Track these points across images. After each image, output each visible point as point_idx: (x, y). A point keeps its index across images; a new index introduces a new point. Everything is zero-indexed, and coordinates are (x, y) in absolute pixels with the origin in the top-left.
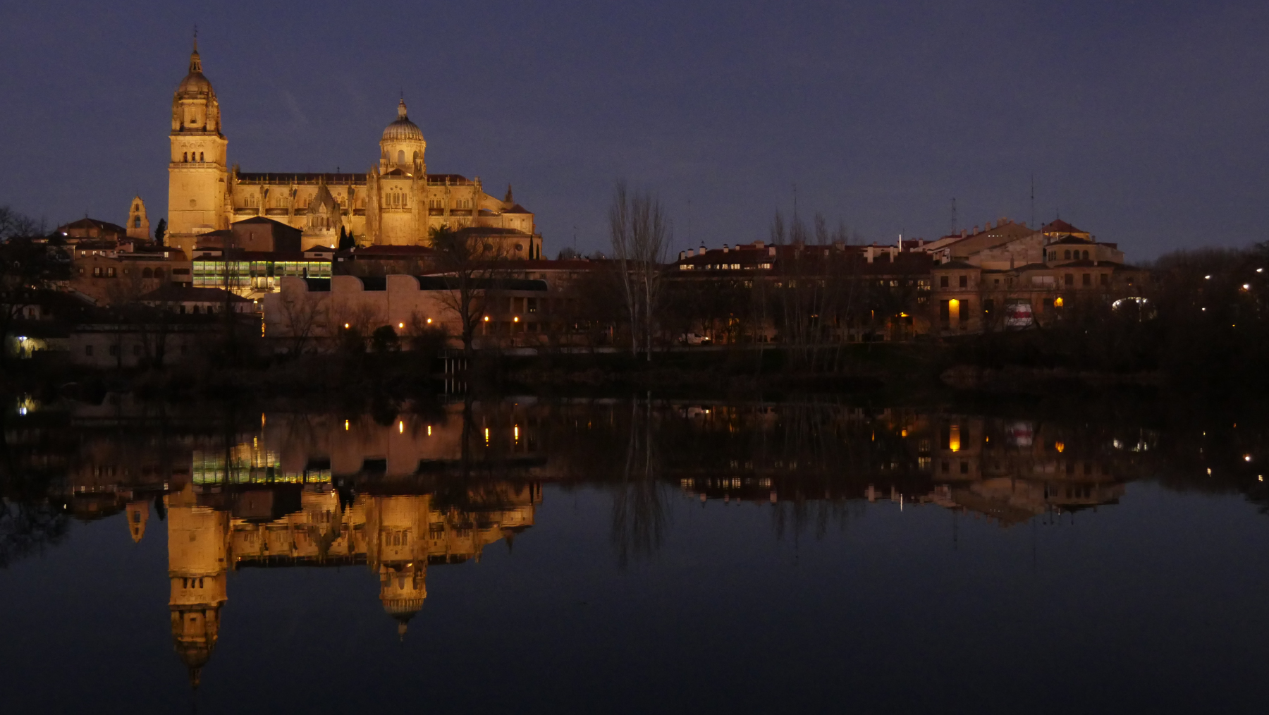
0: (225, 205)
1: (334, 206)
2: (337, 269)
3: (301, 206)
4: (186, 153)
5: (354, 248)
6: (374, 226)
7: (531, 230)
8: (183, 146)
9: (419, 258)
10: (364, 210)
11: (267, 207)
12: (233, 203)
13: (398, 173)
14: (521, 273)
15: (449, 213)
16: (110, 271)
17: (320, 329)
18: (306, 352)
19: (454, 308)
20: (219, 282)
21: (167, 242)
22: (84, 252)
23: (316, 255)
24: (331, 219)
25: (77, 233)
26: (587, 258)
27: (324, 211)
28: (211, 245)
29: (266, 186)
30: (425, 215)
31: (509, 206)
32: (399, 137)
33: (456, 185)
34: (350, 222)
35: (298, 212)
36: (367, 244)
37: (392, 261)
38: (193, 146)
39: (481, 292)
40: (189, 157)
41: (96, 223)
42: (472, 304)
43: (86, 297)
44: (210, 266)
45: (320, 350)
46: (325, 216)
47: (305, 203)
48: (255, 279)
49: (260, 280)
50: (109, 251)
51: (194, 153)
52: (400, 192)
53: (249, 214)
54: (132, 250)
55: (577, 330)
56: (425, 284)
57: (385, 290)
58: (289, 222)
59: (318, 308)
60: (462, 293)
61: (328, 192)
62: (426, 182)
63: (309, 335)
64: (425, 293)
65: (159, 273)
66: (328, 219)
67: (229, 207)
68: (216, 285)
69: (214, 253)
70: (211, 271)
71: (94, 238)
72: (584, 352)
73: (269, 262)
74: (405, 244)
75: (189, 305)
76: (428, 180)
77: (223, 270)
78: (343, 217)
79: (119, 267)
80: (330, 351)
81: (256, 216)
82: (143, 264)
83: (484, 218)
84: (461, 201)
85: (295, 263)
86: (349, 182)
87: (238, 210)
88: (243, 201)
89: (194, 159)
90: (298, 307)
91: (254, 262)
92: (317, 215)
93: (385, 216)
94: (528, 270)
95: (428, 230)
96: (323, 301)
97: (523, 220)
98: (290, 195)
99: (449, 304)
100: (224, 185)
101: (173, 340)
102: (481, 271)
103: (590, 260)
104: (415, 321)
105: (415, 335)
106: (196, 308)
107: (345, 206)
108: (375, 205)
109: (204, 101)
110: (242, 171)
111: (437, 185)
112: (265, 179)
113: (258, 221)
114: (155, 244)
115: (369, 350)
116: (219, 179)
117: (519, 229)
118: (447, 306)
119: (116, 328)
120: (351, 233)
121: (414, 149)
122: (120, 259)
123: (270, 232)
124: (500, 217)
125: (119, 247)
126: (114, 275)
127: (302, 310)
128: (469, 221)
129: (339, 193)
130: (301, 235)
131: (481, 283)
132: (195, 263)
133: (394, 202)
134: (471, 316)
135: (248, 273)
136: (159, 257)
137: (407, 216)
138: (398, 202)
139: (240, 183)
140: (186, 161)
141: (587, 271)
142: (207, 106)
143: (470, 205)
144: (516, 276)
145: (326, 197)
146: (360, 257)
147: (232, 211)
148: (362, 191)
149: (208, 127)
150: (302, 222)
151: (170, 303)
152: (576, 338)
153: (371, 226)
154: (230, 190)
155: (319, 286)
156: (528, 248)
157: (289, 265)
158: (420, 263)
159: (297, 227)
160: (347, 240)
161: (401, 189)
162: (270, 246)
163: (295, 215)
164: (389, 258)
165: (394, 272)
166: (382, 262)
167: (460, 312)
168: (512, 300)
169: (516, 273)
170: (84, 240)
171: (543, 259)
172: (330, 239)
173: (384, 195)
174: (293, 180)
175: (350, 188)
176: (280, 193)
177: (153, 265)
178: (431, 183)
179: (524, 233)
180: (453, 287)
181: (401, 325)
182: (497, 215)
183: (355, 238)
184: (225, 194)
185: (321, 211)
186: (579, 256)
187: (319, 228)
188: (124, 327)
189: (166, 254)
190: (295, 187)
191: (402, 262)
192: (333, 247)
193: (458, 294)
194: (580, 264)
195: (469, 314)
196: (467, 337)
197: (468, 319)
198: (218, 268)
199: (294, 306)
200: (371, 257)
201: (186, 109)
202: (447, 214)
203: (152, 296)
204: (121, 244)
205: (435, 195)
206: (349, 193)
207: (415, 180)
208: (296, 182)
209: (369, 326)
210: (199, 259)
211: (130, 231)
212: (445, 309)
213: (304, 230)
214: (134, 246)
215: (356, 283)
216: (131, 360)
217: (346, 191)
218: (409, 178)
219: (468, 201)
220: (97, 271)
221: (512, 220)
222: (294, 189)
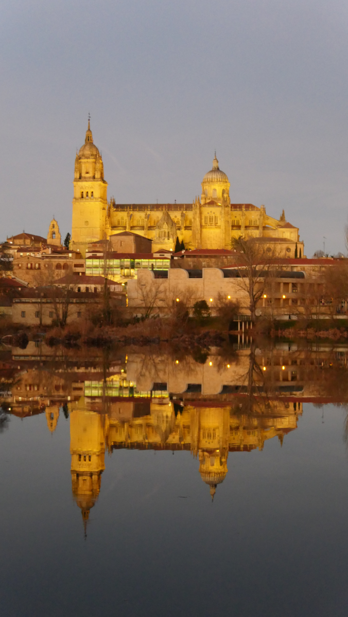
0: (106, 224)
1: (172, 223)
2: (174, 265)
3: (152, 225)
4: (82, 192)
5: (184, 251)
6: (197, 237)
7: (297, 239)
8: (81, 188)
9: (224, 257)
10: (191, 227)
11: (132, 225)
12: (111, 223)
13: (212, 203)
14: (288, 267)
15: (244, 228)
16: (37, 266)
17: (161, 302)
18: (152, 317)
19: (244, 289)
20: (101, 272)
21: (71, 247)
22: (22, 254)
23: (160, 255)
24: (170, 233)
25: (18, 242)
26: (332, 257)
27: (165, 228)
28: (97, 249)
29: (131, 212)
30: (229, 230)
31: (282, 224)
32: (213, 180)
33: (249, 210)
34: (182, 234)
35: (150, 228)
36: (193, 248)
37: (207, 259)
38: (87, 188)
39: (262, 279)
40: (85, 195)
41: (29, 236)
42: (256, 287)
43: (23, 282)
44: (96, 262)
45: (161, 315)
46: (167, 231)
47: (155, 223)
48: (123, 270)
49: (126, 271)
50: (36, 253)
51: (87, 193)
52: (214, 215)
53: (120, 230)
54: (50, 253)
55: (324, 304)
56: (227, 274)
57: (201, 277)
58: (145, 235)
59: (160, 289)
60: (250, 280)
61: (168, 216)
62: (230, 209)
63: (155, 306)
64: (227, 279)
65: (66, 266)
66: (168, 232)
67: (108, 226)
68: (99, 274)
69: (98, 254)
70: (97, 265)
71: (28, 245)
72: (327, 318)
73: (132, 260)
74: (216, 248)
75: (83, 287)
76: (231, 208)
77: (103, 265)
78: (178, 231)
79: (42, 263)
80: (166, 317)
81: (124, 231)
82: (55, 262)
83: (266, 231)
84: (252, 221)
85: (147, 260)
86: (182, 209)
87: (114, 227)
88: (117, 222)
89: (87, 196)
90: (148, 288)
91: (122, 260)
92: (162, 230)
93: (204, 230)
94: (292, 265)
95: (231, 239)
96: (163, 284)
97: (292, 232)
98: (146, 218)
99: (242, 287)
100: (106, 212)
101: (73, 308)
102: (262, 266)
103: (334, 259)
104: (220, 298)
105: (220, 306)
106: (87, 289)
107: (179, 224)
108: (198, 223)
109: (94, 160)
110: (117, 203)
111: (237, 210)
112: (130, 208)
113: (126, 234)
114: (64, 248)
115: (191, 315)
116: (102, 208)
117: (289, 238)
118: (240, 288)
119: (39, 301)
120: (182, 242)
121: (223, 187)
122: (43, 258)
123: (133, 241)
124: (277, 231)
125: (42, 251)
126: (39, 268)
127: (151, 290)
128: (256, 233)
129: (176, 215)
130: (151, 243)
131: (263, 274)
132: (87, 260)
133: (210, 221)
134: (255, 295)
135: (119, 266)
136: (66, 257)
137: (217, 231)
138: (213, 221)
139: (115, 211)
140: (82, 197)
141: (330, 265)
142: (95, 163)
143: (258, 223)
144: (285, 269)
145: (168, 219)
146: (188, 256)
147: (110, 228)
148: (190, 214)
149: (96, 176)
150: (153, 235)
151: (71, 285)
152: (323, 309)
153: (195, 237)
154: (109, 215)
155: (161, 275)
156: (294, 250)
157: (144, 262)
158: (225, 260)
159: (150, 238)
160: (180, 246)
161: (214, 213)
162: (132, 250)
163: (148, 230)
164: (206, 257)
165: (209, 266)
166: (201, 259)
167: (248, 292)
168: (282, 285)
169: (285, 267)
170: (22, 246)
171: (304, 257)
172: (170, 246)
173: (203, 217)
174: (148, 208)
175: (182, 213)
176: (139, 216)
177: (62, 261)
178: (233, 209)
179: (292, 241)
180: (244, 276)
181: (211, 300)
182: (275, 230)
183: (185, 245)
184: (106, 217)
185: (164, 227)
186: (327, 256)
187: (163, 238)
188: (44, 300)
189: (70, 255)
190: (149, 212)
191: (213, 260)
192: (171, 250)
193: (247, 280)
194: (327, 261)
195: (254, 293)
196: (253, 308)
197: (254, 297)
198: (101, 264)
199: (145, 288)
200: (194, 256)
201: (83, 166)
202: (243, 229)
203: (61, 281)
204: (44, 249)
205: (236, 217)
206: (182, 216)
207: (223, 208)
208: (149, 210)
209: (191, 300)
210: (89, 258)
211: (49, 241)
212: (238, 290)
213: (153, 239)
214: (51, 250)
215: (184, 273)
216: (48, 321)
217: (180, 215)
218: (219, 206)
219: (256, 221)
220: (29, 265)
221: (284, 232)
222: (148, 214)
